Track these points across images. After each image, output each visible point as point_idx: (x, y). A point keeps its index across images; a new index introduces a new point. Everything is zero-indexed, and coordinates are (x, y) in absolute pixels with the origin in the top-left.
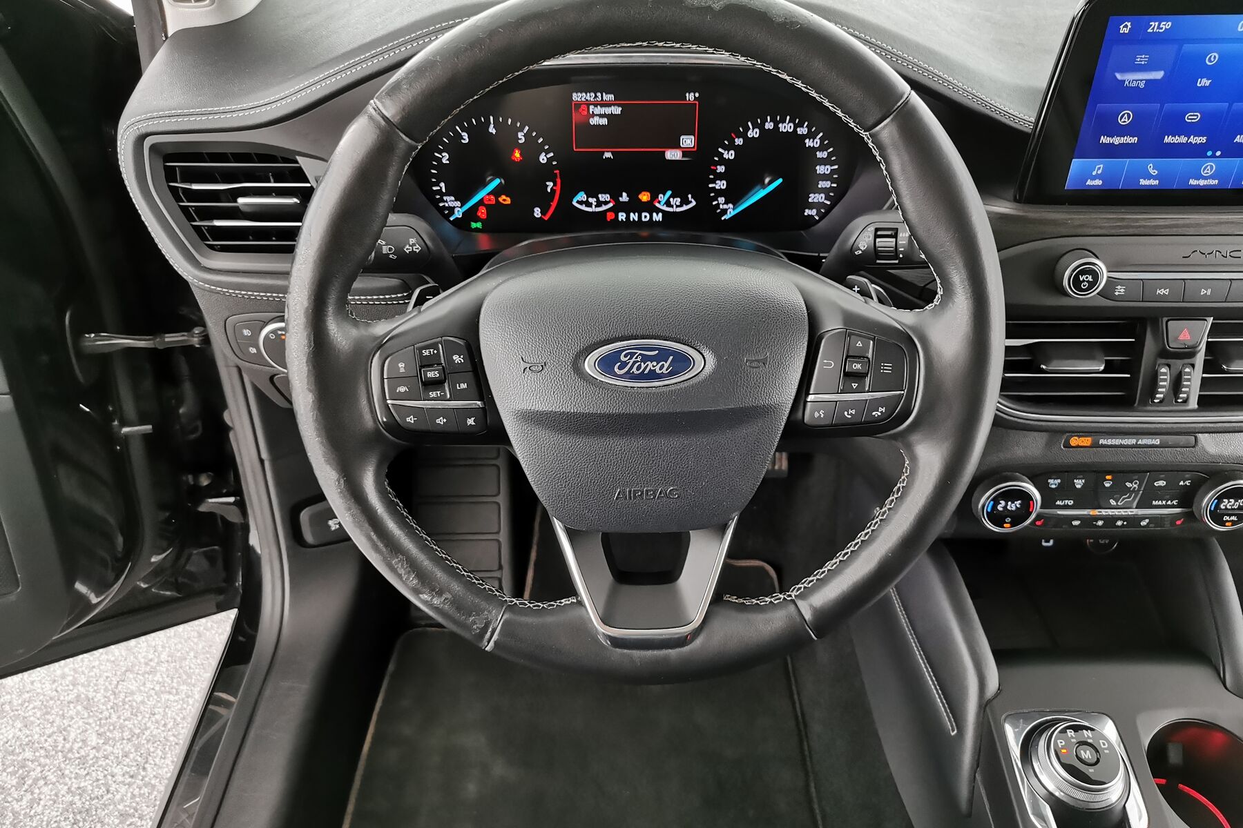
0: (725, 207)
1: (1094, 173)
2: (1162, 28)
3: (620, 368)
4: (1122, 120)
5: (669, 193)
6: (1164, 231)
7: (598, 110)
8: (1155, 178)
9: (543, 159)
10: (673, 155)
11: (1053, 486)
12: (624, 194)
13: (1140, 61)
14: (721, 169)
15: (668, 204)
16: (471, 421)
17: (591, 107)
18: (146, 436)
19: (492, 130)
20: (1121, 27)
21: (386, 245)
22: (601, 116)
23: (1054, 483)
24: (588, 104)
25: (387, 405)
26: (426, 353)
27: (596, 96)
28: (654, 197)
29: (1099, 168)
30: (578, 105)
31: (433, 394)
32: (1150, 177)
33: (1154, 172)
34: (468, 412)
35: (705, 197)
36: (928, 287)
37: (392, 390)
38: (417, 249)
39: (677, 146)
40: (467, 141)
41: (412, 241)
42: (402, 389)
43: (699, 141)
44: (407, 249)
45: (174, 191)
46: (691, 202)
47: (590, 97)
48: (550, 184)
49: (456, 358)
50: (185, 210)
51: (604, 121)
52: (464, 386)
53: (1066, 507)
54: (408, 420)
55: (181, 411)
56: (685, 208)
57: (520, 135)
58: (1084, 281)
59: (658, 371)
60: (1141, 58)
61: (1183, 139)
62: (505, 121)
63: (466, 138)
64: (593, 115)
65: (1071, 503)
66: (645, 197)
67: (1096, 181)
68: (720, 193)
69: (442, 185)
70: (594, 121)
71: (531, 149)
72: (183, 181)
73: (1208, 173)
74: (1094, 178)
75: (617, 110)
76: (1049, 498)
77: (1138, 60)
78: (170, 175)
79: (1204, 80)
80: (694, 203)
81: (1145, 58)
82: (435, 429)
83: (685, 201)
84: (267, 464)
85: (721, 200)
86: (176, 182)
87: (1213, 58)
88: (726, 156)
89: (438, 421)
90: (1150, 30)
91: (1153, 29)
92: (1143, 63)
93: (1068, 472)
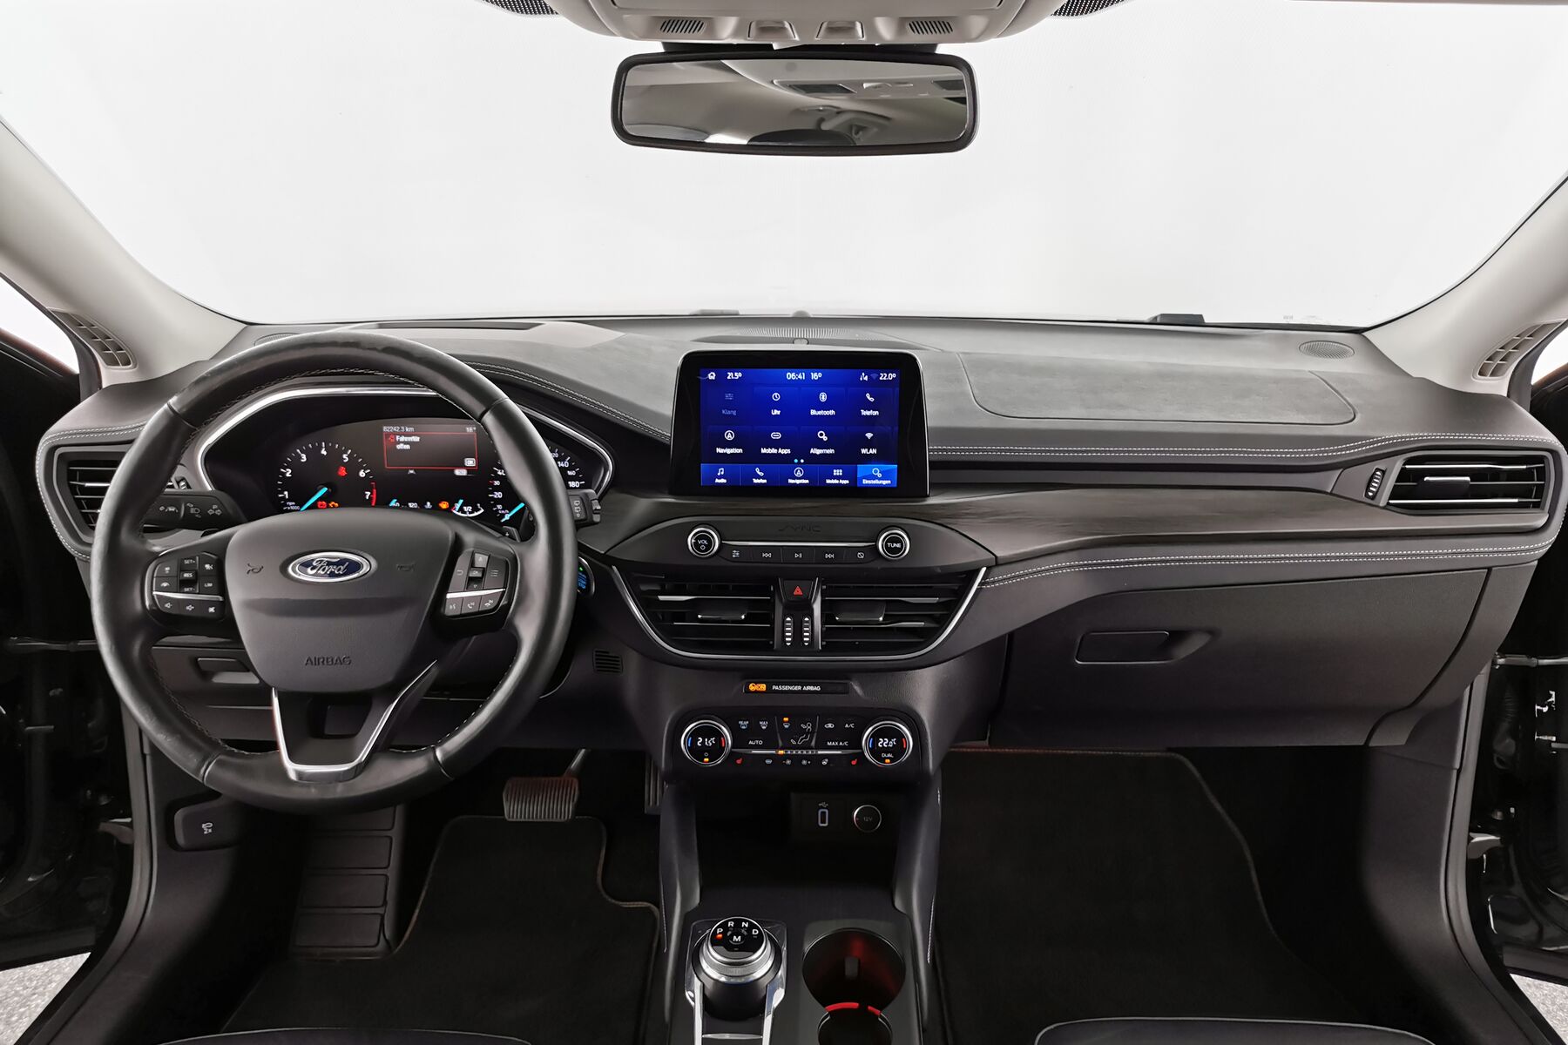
0: (503, 512)
1: (719, 474)
2: (736, 377)
3: (312, 569)
4: (728, 437)
5: (461, 501)
6: (765, 513)
7: (403, 439)
8: (763, 478)
9: (362, 474)
10: (460, 472)
11: (744, 727)
12: (428, 503)
13: (728, 398)
14: (497, 483)
15: (461, 510)
16: (212, 610)
17: (398, 437)
18: (48, 735)
19: (324, 452)
20: (709, 376)
21: (194, 507)
22: (405, 443)
23: (744, 724)
24: (395, 434)
25: (153, 597)
26: (187, 562)
27: (401, 429)
28: (452, 506)
29: (721, 471)
30: (388, 435)
31: (186, 590)
32: (759, 478)
33: (761, 474)
34: (211, 603)
35: (489, 504)
36: (608, 553)
37: (158, 584)
38: (218, 512)
39: (462, 466)
40: (305, 460)
41: (215, 507)
42: (165, 584)
43: (479, 462)
44: (211, 512)
45: (72, 487)
46: (480, 510)
47: (396, 429)
48: (368, 493)
49: (208, 567)
50: (78, 501)
51: (408, 447)
52: (210, 585)
53: (757, 747)
54: (166, 605)
55: (90, 725)
56: (476, 514)
57: (345, 456)
58: (701, 544)
59: (336, 572)
60: (729, 395)
61: (774, 451)
62: (333, 446)
63: (304, 458)
64: (399, 442)
65: (761, 743)
66: (444, 505)
67: (722, 480)
68: (498, 501)
69: (286, 493)
70: (400, 447)
71: (353, 467)
72: (80, 481)
73: (800, 475)
74: (720, 478)
75: (416, 439)
76: (740, 738)
77: (727, 396)
78: (71, 476)
79: (776, 411)
80: (482, 511)
81: (731, 395)
82: (185, 614)
83: (475, 509)
84: (148, 759)
85: (499, 507)
86: (76, 481)
87: (776, 396)
88: (499, 473)
89: (188, 608)
90: (728, 378)
91: (731, 377)
92: (731, 399)
93: (755, 714)
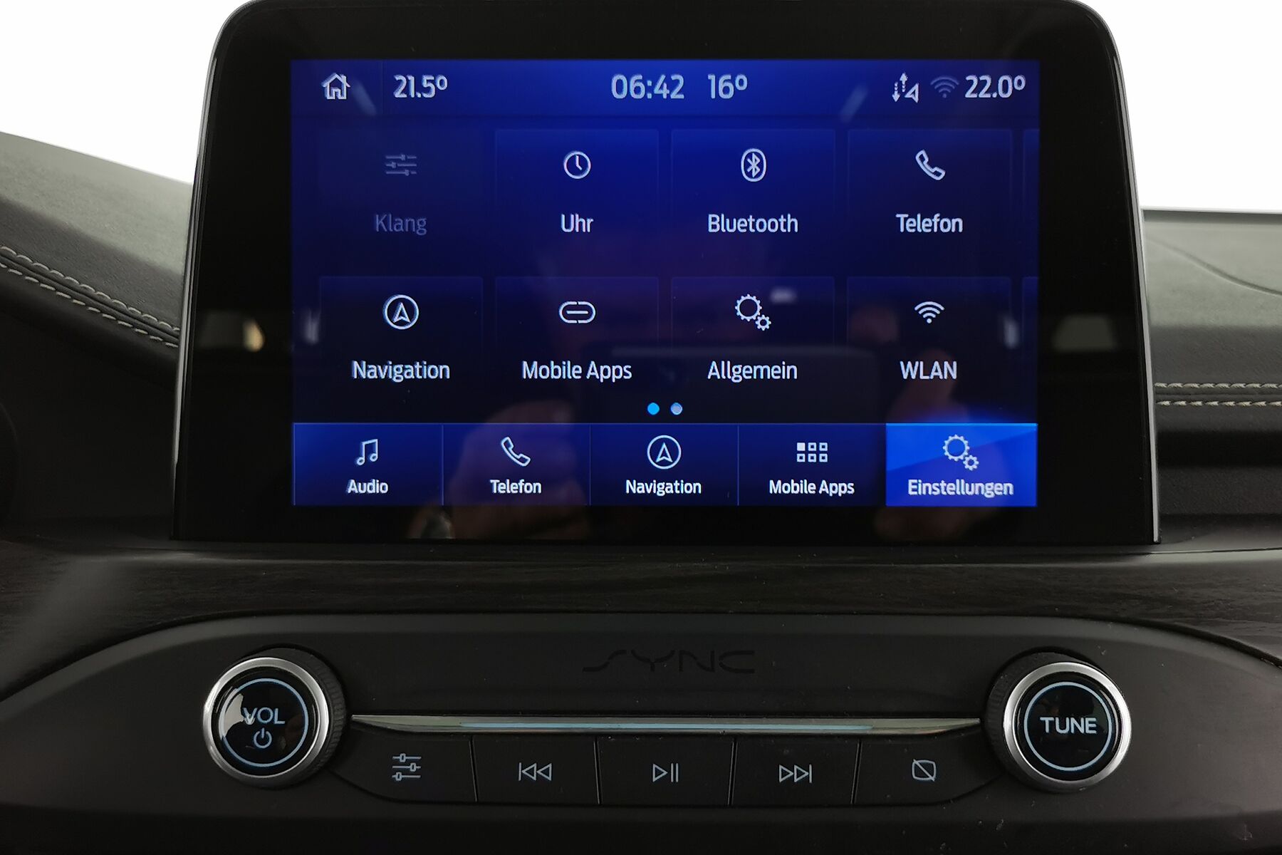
1: (360, 461)
2: (428, 90)
4: (396, 319)
6: (530, 600)
8: (528, 474)
13: (398, 168)
20: (326, 85)
29: (370, 449)
32: (514, 474)
33: (522, 460)
58: (259, 724)
60: (400, 161)
67: (373, 483)
73: (667, 463)
74: (363, 475)
77: (393, 165)
79: (576, 220)
81: (407, 161)
87: (577, 163)
90: (398, 94)
91: (406, 90)
92: (406, 173)
